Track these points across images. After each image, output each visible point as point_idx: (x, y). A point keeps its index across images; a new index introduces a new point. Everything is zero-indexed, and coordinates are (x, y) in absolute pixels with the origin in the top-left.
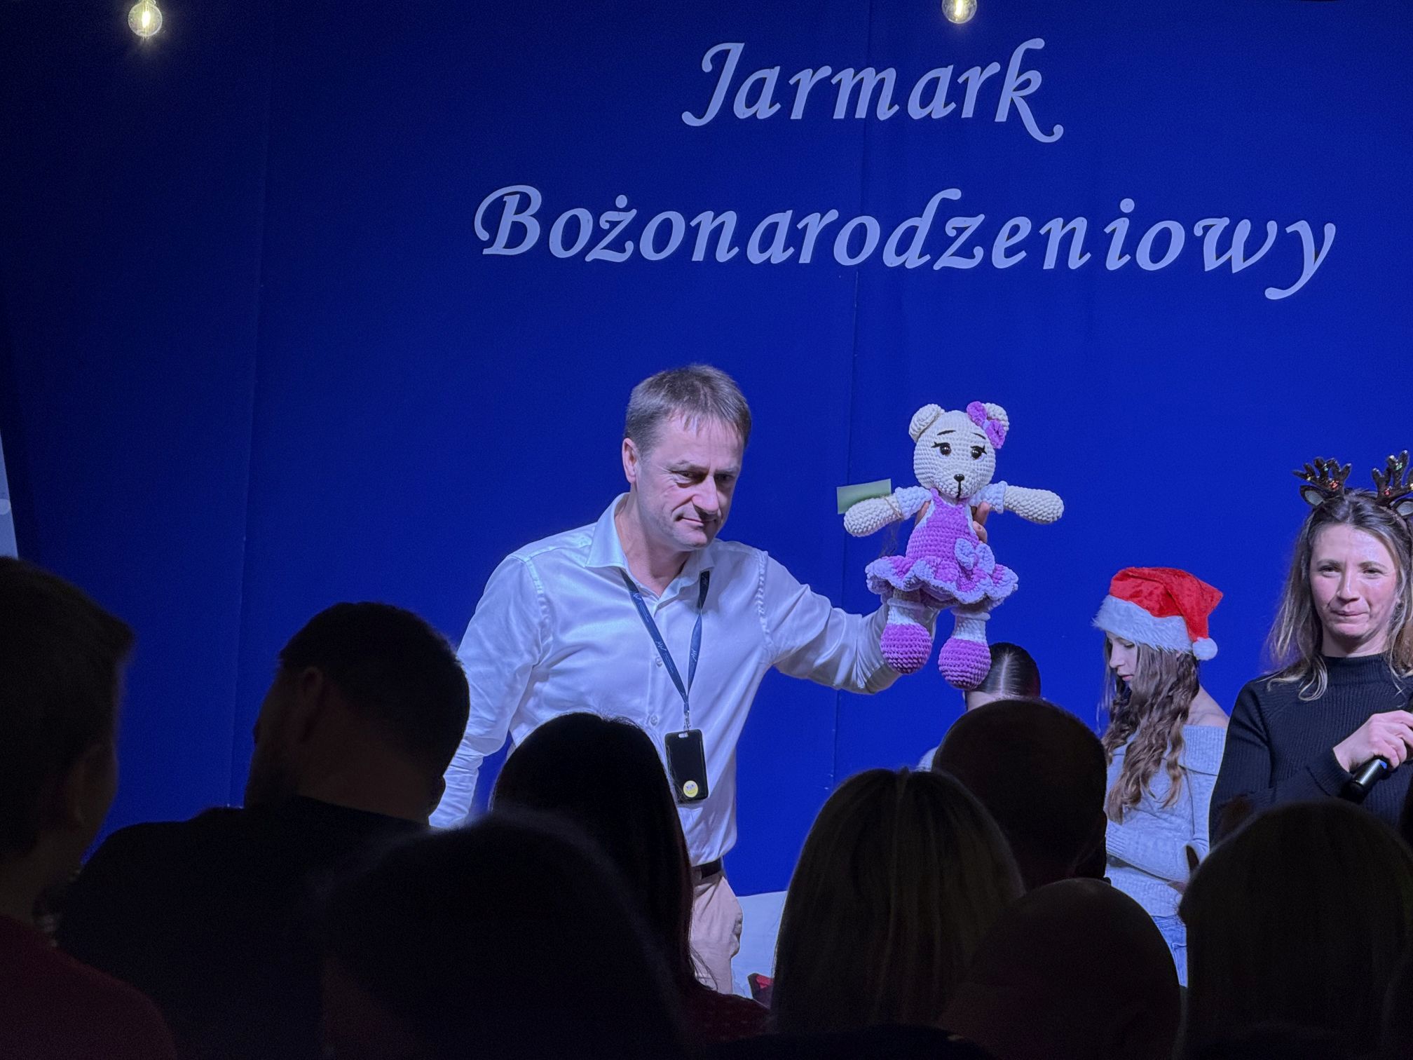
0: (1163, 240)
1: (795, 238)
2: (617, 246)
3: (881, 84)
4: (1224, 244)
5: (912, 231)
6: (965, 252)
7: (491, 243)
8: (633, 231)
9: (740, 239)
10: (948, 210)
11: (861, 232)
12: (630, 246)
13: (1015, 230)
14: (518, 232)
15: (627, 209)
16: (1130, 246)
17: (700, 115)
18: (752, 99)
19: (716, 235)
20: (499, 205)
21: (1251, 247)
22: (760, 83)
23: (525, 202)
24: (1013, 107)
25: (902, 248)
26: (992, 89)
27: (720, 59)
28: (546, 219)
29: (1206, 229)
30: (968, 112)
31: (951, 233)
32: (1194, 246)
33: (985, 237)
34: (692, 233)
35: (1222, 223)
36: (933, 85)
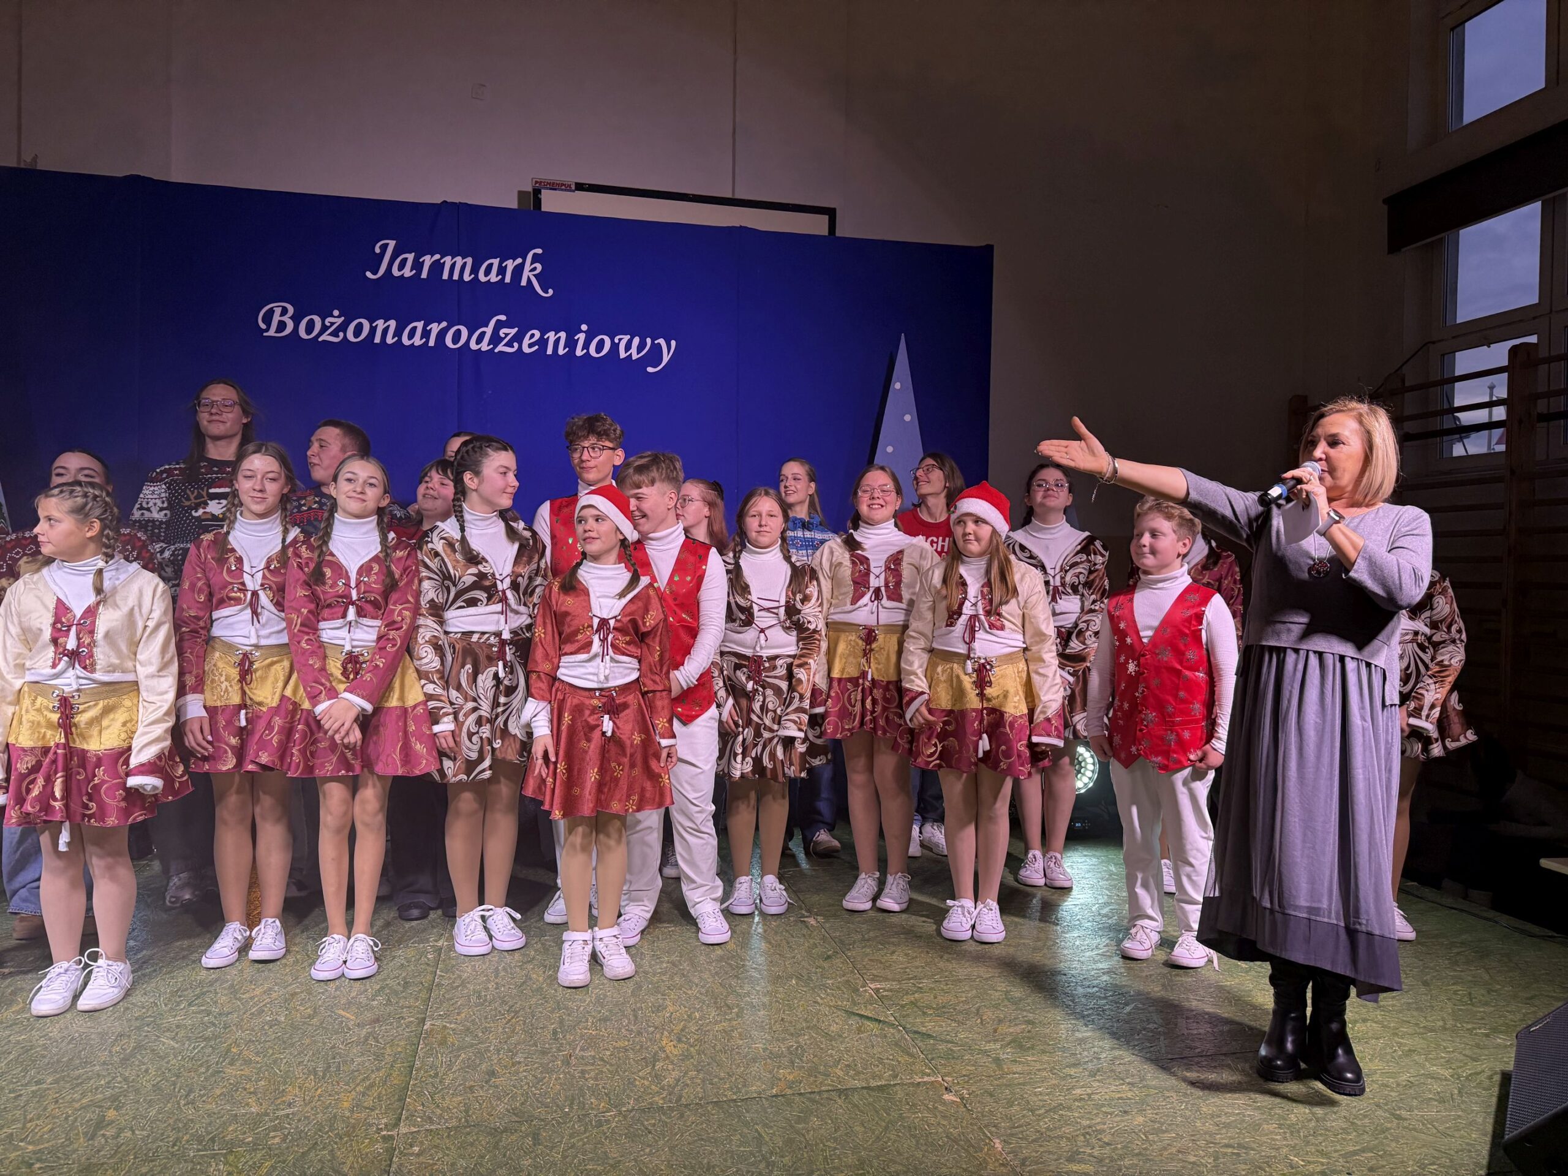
0: (602, 343)
1: (426, 334)
2: (335, 334)
3: (465, 263)
4: (628, 347)
5: (484, 333)
6: (509, 344)
7: (267, 330)
8: (343, 327)
9: (398, 333)
10: (499, 325)
11: (458, 332)
12: (341, 334)
13: (533, 336)
14: (282, 326)
15: (338, 317)
16: (586, 346)
17: (375, 273)
18: (402, 266)
19: (385, 331)
20: (271, 312)
21: (640, 348)
22: (405, 260)
23: (284, 311)
24: (529, 278)
25: (479, 341)
26: (518, 271)
27: (384, 248)
28: (296, 319)
29: (620, 340)
30: (508, 280)
31: (503, 336)
32: (615, 347)
33: (519, 338)
34: (373, 330)
35: (627, 337)
36: (490, 266)
